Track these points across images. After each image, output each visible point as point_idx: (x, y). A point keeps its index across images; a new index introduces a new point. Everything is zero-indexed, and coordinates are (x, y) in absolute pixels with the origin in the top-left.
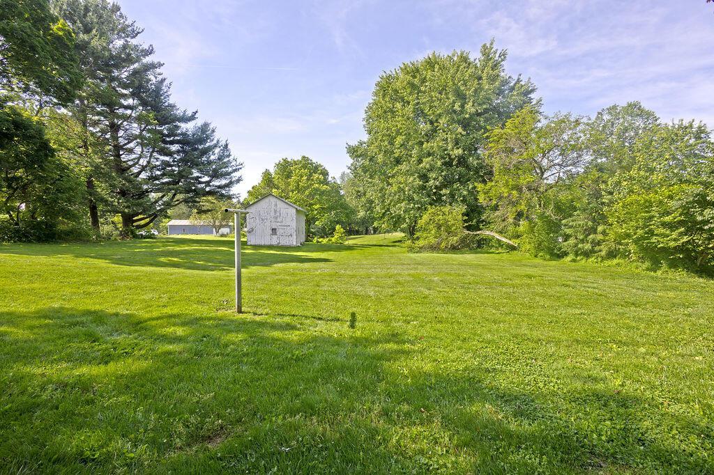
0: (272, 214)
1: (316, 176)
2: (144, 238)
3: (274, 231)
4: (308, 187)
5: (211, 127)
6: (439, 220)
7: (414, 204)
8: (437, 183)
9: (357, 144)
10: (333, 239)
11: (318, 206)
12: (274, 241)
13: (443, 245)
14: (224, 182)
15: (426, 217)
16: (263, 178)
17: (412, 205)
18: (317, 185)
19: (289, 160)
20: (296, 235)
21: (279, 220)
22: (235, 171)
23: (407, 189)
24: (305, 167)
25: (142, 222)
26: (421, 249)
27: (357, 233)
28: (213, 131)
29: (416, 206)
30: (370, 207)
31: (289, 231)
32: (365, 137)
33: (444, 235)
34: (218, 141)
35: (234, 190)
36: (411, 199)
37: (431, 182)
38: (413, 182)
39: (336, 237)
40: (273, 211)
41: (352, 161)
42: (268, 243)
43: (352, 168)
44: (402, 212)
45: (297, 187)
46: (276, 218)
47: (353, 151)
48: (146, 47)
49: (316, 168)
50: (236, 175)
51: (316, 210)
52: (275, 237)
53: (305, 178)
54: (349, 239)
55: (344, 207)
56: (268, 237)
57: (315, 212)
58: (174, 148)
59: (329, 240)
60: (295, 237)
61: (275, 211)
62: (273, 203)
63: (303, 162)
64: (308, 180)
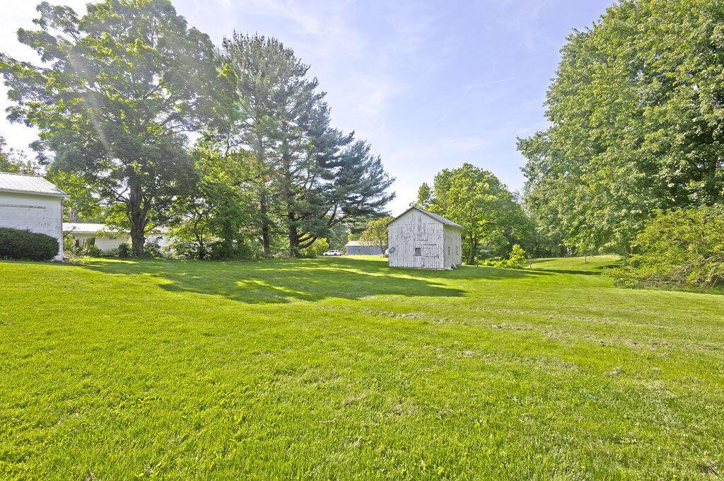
0: (416, 230)
1: (480, 184)
2: (306, 257)
3: (418, 250)
4: (469, 198)
5: (366, 145)
6: (682, 233)
7: (629, 209)
8: (678, 172)
9: (532, 136)
10: (509, 262)
11: (484, 221)
12: (418, 263)
13: (693, 277)
14: (375, 199)
15: (652, 228)
16: (420, 194)
17: (624, 211)
18: (480, 196)
19: (450, 170)
20: (444, 256)
21: (424, 237)
22: (385, 186)
23: (613, 186)
24: (466, 175)
25: (306, 242)
26: (643, 282)
27: (548, 254)
28: (368, 149)
29: (633, 212)
30: (554, 220)
31: (434, 250)
32: (546, 125)
33: (697, 260)
34: (372, 158)
35: (388, 207)
36: (622, 203)
37: (664, 172)
38: (625, 174)
39: (513, 259)
40: (416, 228)
41: (526, 160)
42: (411, 265)
43: (528, 169)
44: (604, 223)
45: (456, 200)
46: (420, 235)
47: (527, 147)
48: (310, 80)
49: (481, 176)
50: (388, 191)
51: (482, 226)
52: (419, 258)
53: (465, 188)
54: (532, 263)
55: (519, 220)
56: (412, 259)
57: (481, 229)
58: (335, 170)
59: (503, 263)
60: (443, 258)
61: (419, 228)
62: (417, 218)
63: (465, 170)
64: (468, 190)
